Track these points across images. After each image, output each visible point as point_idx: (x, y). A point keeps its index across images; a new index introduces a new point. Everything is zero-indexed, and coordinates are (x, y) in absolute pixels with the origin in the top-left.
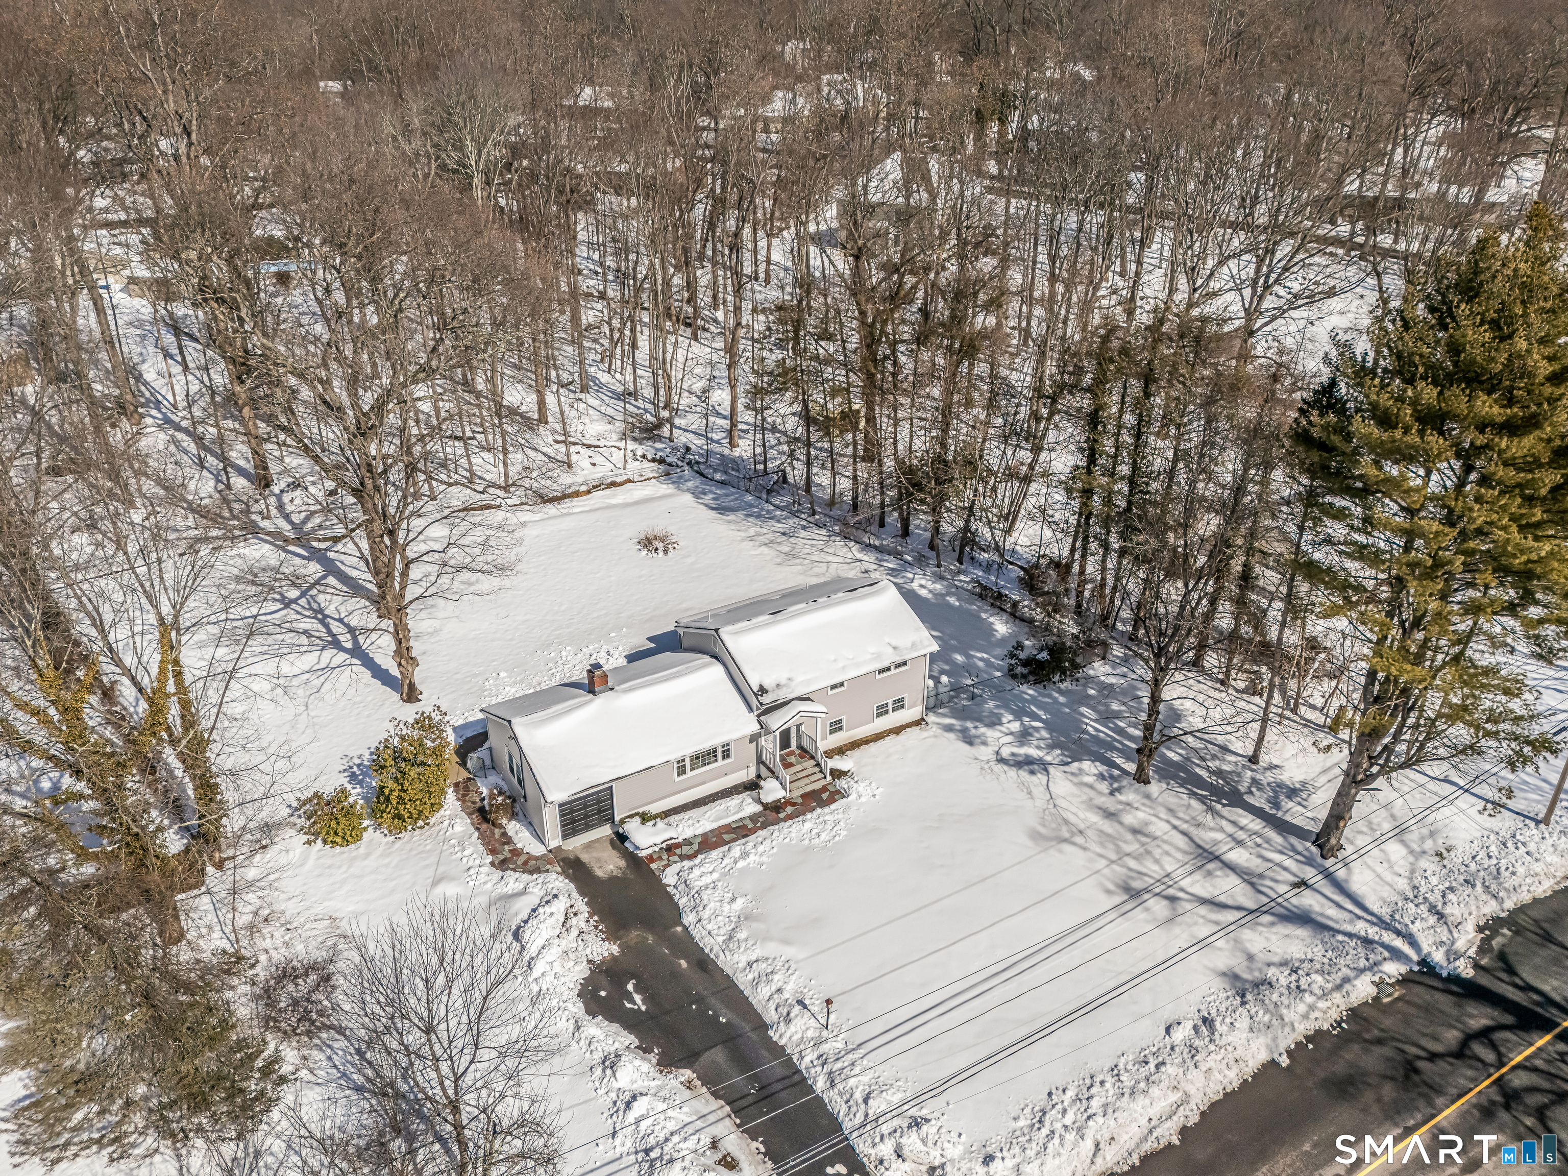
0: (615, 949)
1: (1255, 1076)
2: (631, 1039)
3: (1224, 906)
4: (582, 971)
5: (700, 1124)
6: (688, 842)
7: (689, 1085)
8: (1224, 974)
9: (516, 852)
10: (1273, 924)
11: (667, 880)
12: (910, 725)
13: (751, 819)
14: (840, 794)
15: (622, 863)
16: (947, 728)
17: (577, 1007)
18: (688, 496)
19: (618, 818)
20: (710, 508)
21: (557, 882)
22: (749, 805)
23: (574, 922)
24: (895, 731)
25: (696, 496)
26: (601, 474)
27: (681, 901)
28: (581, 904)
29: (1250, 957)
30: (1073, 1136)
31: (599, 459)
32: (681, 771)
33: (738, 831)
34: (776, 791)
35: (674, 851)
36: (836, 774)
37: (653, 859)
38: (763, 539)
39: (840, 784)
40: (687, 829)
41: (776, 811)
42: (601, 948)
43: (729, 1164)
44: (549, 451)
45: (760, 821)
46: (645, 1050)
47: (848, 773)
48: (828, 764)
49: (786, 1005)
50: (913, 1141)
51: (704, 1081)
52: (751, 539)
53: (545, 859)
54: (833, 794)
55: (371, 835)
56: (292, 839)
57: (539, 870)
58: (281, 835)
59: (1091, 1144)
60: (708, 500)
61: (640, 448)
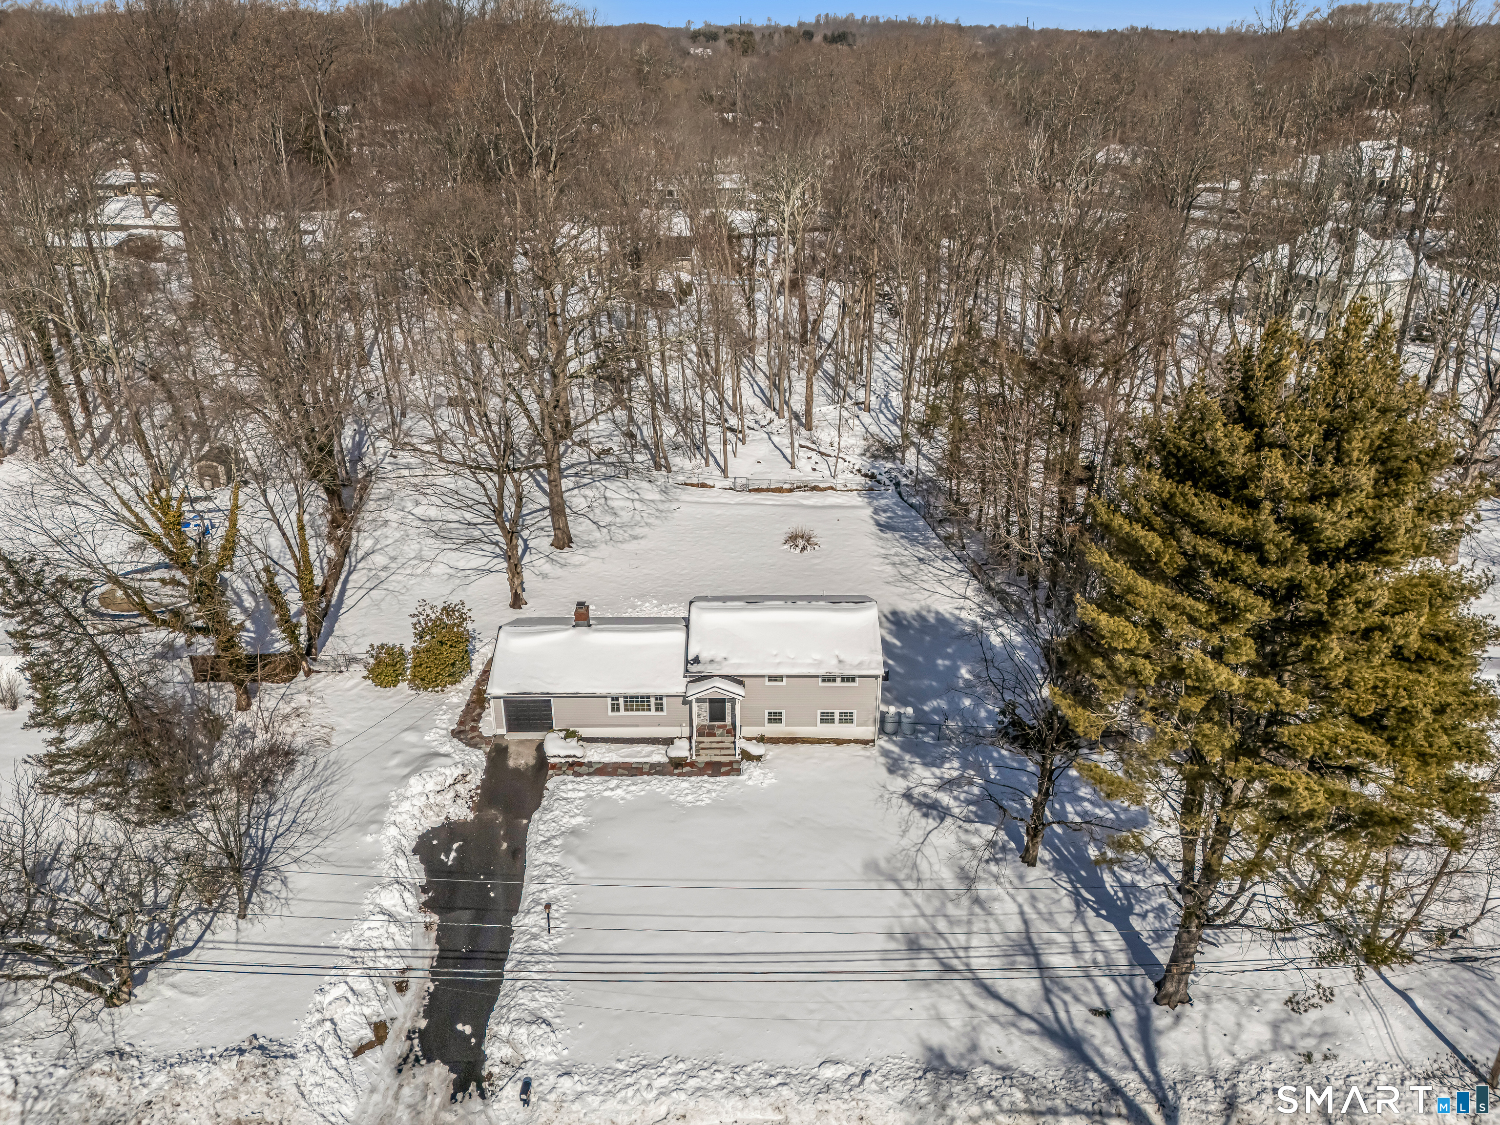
0: (471, 816)
2: (421, 878)
3: (995, 996)
4: (433, 821)
5: (409, 953)
6: (590, 764)
7: (428, 927)
8: (930, 1049)
9: (475, 729)
10: (1031, 1032)
11: (550, 785)
12: (857, 742)
13: (653, 766)
14: (738, 772)
15: (532, 762)
16: (885, 753)
17: (409, 844)
18: (869, 511)
19: (550, 728)
20: (878, 524)
21: (478, 758)
22: (658, 755)
23: (458, 787)
24: (839, 742)
25: (876, 512)
26: (813, 478)
27: (544, 803)
28: (477, 778)
29: (974, 1048)
30: (650, 1096)
31: (822, 466)
32: (615, 708)
33: (633, 770)
34: (681, 750)
35: (575, 767)
36: (747, 756)
37: (554, 767)
38: (897, 559)
39: (745, 764)
40: (597, 755)
41: (677, 766)
42: (462, 812)
43: (401, 988)
44: (788, 452)
45: (656, 769)
46: (424, 890)
47: (758, 758)
48: (741, 744)
49: (536, 902)
50: (522, 1033)
51: (440, 928)
52: (886, 557)
53: (486, 740)
54: (733, 769)
55: (403, 686)
56: (359, 670)
57: (475, 746)
58: (354, 667)
59: (663, 1110)
60: (883, 518)
61: (860, 463)
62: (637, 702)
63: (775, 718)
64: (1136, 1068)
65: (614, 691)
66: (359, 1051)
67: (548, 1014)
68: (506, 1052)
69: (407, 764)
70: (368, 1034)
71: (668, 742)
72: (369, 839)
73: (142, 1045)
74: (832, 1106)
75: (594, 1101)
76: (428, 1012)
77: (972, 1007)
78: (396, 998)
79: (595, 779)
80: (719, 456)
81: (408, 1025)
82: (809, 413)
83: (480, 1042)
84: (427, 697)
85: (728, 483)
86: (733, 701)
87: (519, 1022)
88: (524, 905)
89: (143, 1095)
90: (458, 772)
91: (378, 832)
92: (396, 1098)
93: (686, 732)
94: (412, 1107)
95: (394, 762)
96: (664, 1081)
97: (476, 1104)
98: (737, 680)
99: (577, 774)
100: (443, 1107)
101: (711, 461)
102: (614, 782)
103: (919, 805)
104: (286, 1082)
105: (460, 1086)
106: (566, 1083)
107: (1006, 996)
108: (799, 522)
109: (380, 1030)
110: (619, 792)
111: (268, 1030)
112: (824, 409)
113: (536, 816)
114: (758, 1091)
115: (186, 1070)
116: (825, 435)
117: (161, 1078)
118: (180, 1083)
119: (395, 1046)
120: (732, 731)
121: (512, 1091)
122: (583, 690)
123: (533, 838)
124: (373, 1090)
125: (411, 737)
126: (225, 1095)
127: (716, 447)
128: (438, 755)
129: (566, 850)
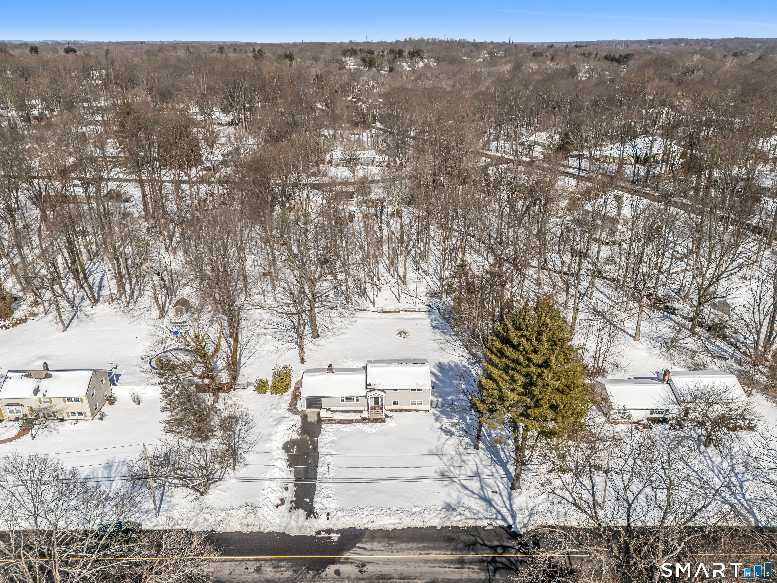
0: (299, 438)
1: (427, 527)
2: (287, 457)
3: (467, 489)
4: (288, 439)
5: (287, 479)
6: (335, 420)
7: (291, 472)
8: (446, 503)
9: (295, 408)
10: (477, 498)
11: (323, 427)
12: (423, 410)
13: (356, 420)
14: (384, 421)
15: (316, 419)
16: (434, 414)
17: (281, 446)
18: (429, 321)
19: (321, 408)
20: (433, 326)
21: (298, 418)
22: (357, 416)
23: (294, 428)
24: (417, 411)
25: (432, 321)
26: (406, 306)
27: (322, 433)
28: (299, 425)
29: (459, 503)
30: (363, 516)
31: (411, 301)
32: (343, 401)
33: (350, 422)
34: (365, 414)
35: (330, 421)
36: (387, 416)
37: (323, 421)
38: (439, 341)
39: (386, 419)
40: (337, 416)
41: (364, 420)
42: (296, 436)
43: (286, 489)
44: (397, 295)
45: (357, 421)
46: (288, 461)
47: (391, 417)
48: (385, 412)
49: (324, 464)
50: (324, 500)
51: (295, 472)
52: (435, 340)
53: (300, 412)
54: (382, 421)
55: (268, 393)
56: (252, 388)
57: (296, 414)
58: (250, 387)
59: (367, 520)
60: (434, 324)
61: (425, 299)
62: (350, 399)
63: (396, 403)
64: (506, 507)
65: (343, 395)
66: (278, 506)
67: (331, 495)
68: (321, 506)
69: (275, 421)
70: (279, 502)
71: (361, 412)
72: (268, 445)
73: (214, 506)
74: (415, 518)
75: (347, 518)
76: (295, 496)
77: (460, 491)
78: (285, 492)
79: (338, 425)
80: (371, 298)
81: (290, 499)
82: (405, 278)
83: (312, 504)
84: (277, 397)
85: (375, 309)
86: (382, 398)
87: (324, 497)
88: (320, 465)
89: (219, 519)
90: (293, 423)
91: (271, 443)
92: (290, 518)
93: (366, 408)
94: (295, 521)
95: (271, 420)
96: (367, 513)
97: (313, 519)
98: (384, 391)
99: (332, 423)
100: (304, 521)
101: (368, 299)
102: (344, 425)
103: (445, 431)
104: (260, 514)
105: (308, 515)
106: (339, 513)
107: (470, 488)
108: (402, 326)
109: (283, 501)
110: (346, 429)
111: (250, 501)
112: (411, 275)
113: (320, 437)
114: (394, 515)
115: (230, 512)
116: (411, 287)
117: (223, 514)
118: (229, 515)
119: (287, 505)
120: (382, 408)
121: (324, 516)
122: (332, 395)
123: (320, 444)
124: (283, 517)
125: (274, 411)
126: (243, 518)
127: (370, 294)
128: (285, 417)
129: (331, 447)
